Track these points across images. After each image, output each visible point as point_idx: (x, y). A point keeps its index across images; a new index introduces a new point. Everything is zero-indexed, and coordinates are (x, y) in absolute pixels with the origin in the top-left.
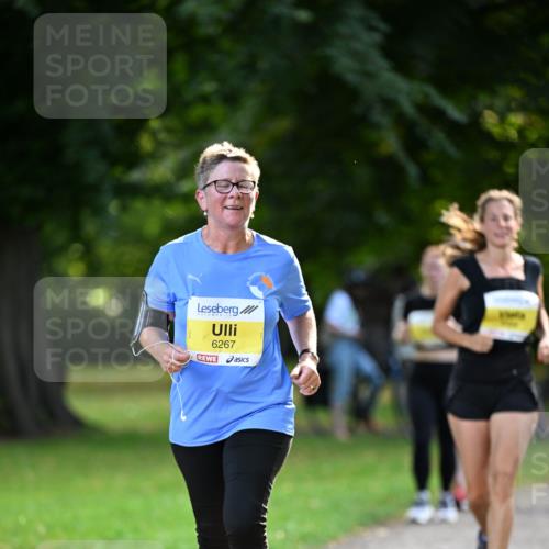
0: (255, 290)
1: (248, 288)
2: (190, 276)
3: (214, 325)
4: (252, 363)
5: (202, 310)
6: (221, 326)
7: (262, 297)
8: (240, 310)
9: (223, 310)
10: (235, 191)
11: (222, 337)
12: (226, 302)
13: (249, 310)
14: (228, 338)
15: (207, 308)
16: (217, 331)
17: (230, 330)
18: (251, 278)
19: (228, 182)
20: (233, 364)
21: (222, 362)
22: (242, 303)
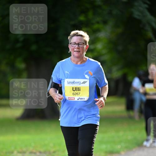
0: (87, 76)
1: (84, 76)
2: (66, 72)
3: (73, 88)
4: (86, 100)
5: (69, 83)
6: (75, 88)
7: (89, 78)
8: (81, 83)
9: (76, 83)
10: (77, 46)
11: (76, 92)
12: (76, 80)
13: (84, 83)
14: (78, 92)
15: (71, 82)
16: (74, 90)
17: (78, 89)
18: (85, 72)
19: (75, 43)
20: (79, 100)
21: (76, 100)
22: (82, 80)
